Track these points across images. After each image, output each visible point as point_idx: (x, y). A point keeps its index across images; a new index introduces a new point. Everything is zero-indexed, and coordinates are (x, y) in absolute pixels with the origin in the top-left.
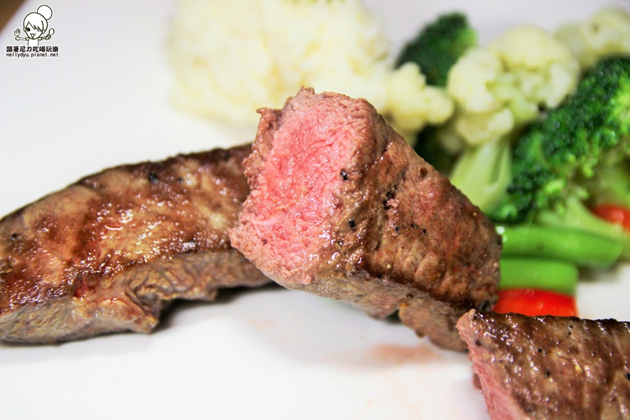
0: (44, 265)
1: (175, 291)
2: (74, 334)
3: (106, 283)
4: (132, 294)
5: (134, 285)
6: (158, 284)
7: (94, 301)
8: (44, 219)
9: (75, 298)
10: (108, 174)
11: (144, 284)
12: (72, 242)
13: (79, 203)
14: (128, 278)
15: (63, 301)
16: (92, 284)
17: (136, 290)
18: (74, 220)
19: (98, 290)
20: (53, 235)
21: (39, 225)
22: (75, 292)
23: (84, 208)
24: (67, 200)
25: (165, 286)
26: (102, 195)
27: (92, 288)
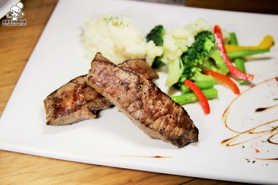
0: (66, 104)
1: (100, 108)
2: (75, 122)
3: (83, 107)
4: (89, 109)
5: (90, 107)
6: (96, 106)
7: (80, 112)
8: (63, 93)
9: (75, 112)
10: (78, 78)
11: (92, 106)
12: (72, 98)
13: (72, 87)
14: (88, 105)
15: (72, 113)
16: (79, 108)
17: (90, 108)
18: (71, 92)
19: (81, 109)
20: (66, 97)
21: (62, 94)
22: (75, 110)
23: (74, 88)
24: (68, 87)
25: (97, 106)
26: (78, 84)
27: (79, 109)
